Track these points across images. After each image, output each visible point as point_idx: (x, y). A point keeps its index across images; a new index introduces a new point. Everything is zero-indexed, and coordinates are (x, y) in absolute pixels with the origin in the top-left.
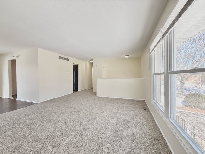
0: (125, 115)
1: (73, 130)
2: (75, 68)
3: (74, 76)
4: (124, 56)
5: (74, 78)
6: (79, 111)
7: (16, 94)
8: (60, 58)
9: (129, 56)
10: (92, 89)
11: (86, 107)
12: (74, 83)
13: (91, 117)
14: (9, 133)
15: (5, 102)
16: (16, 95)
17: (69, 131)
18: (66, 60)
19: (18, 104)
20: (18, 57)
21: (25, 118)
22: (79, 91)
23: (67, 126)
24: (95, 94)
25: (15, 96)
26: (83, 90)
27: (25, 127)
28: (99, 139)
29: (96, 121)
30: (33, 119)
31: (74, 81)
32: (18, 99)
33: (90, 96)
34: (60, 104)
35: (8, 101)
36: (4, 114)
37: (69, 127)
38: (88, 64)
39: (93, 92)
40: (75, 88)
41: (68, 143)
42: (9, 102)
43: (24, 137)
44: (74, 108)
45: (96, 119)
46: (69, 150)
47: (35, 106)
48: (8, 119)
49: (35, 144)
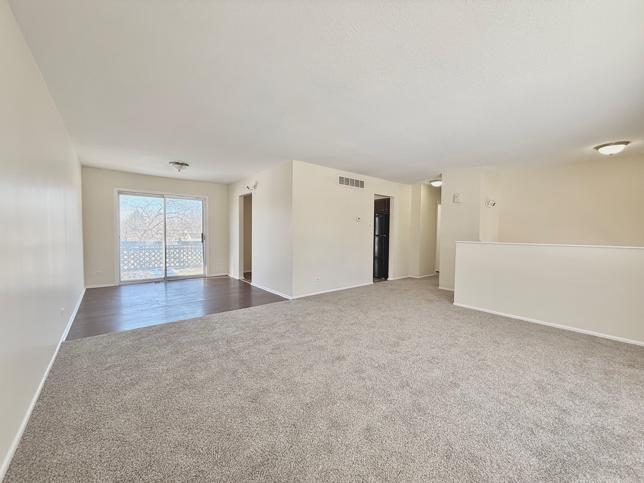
0: (601, 405)
1: (382, 398)
2: (382, 208)
3: (377, 234)
4: (597, 148)
5: (377, 239)
6: (396, 344)
7: (249, 271)
8: (342, 180)
9: (627, 143)
10: (435, 276)
11: (418, 334)
12: (376, 255)
13: (437, 373)
14: (244, 356)
15: (232, 286)
16: (250, 273)
17: (371, 396)
18: (357, 185)
19: (253, 293)
20: (255, 187)
21: (269, 329)
22: (390, 278)
23: (364, 379)
24: (449, 296)
25: (248, 275)
26: (403, 279)
27: (270, 351)
28: (474, 459)
29: (458, 392)
30: (282, 336)
31: (376, 247)
32: (254, 283)
33: (430, 301)
34: (341, 311)
35: (237, 285)
36: (234, 311)
37: (369, 383)
38: (423, 193)
39: (439, 288)
40: (381, 270)
41: (368, 429)
42: (240, 287)
43: (271, 376)
44: (380, 330)
45: (456, 385)
46: (373, 451)
47: (285, 305)
48: (241, 325)
49: (292, 399)
